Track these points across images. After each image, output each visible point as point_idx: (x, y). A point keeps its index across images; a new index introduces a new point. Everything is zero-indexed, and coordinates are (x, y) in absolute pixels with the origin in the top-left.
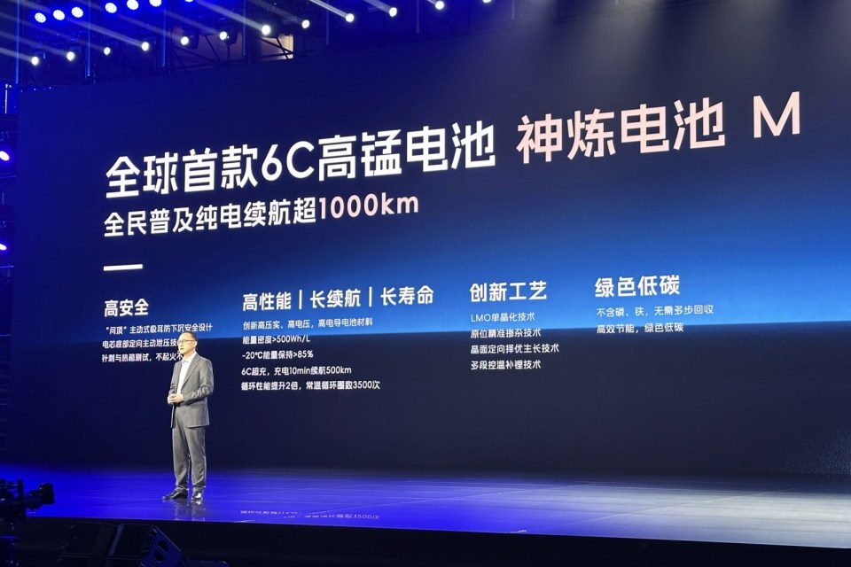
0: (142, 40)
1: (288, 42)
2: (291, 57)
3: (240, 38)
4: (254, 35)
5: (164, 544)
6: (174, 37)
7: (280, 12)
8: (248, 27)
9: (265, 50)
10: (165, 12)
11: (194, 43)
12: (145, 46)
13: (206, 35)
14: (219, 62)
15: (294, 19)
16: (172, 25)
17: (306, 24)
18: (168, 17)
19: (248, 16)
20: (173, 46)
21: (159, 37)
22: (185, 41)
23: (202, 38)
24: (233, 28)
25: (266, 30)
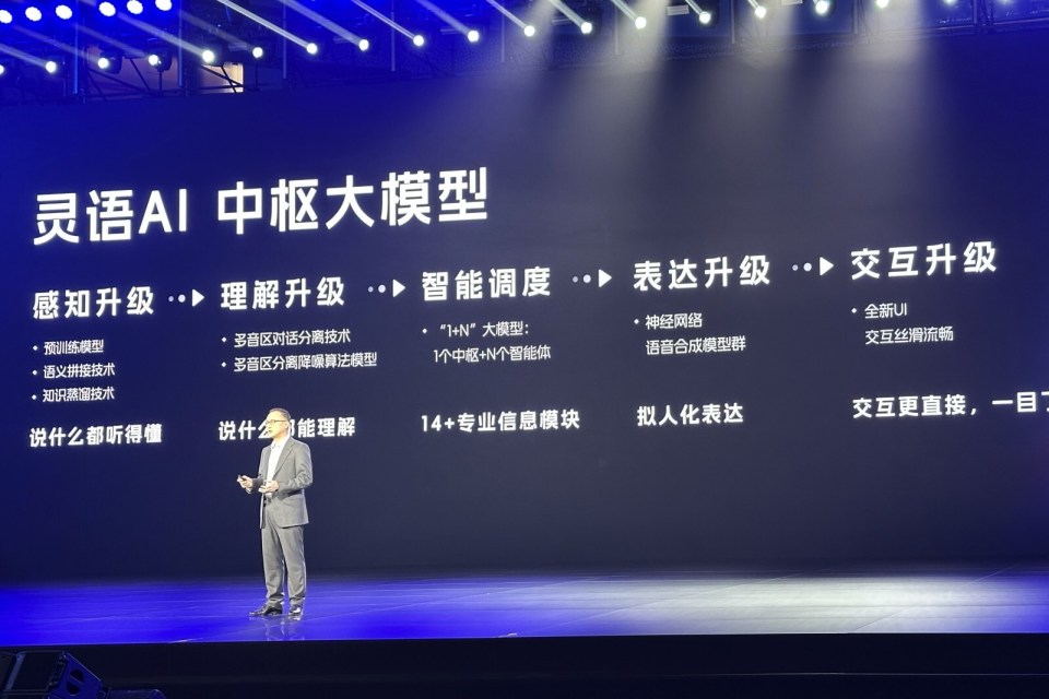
0: (46, 58)
1: (237, 73)
2: (240, 90)
3: (175, 64)
4: (191, 64)
6: (90, 57)
7: (225, 36)
8: (185, 52)
9: (208, 81)
10: (77, 27)
11: (116, 67)
12: (51, 67)
13: (131, 58)
14: (149, 94)
15: (244, 46)
16: (86, 42)
17: (258, 52)
18: (81, 34)
19: (184, 38)
20: (87, 69)
21: (70, 56)
22: (103, 63)
23: (126, 62)
24: (167, 52)
25: (208, 56)
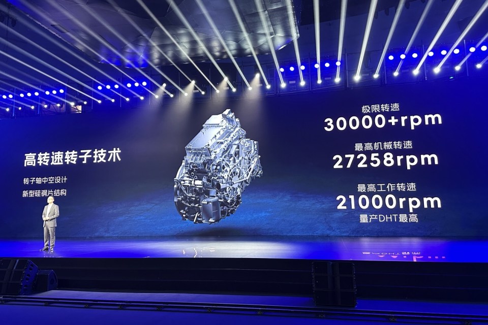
0: (32, 105)
1: (80, 108)
2: (80, 112)
3: (64, 106)
4: (68, 106)
5: (32, 265)
6: (43, 105)
7: (77, 99)
8: (66, 103)
9: (72, 110)
10: (40, 97)
11: (49, 107)
12: (33, 107)
13: (53, 105)
14: (57, 113)
15: (82, 101)
16: (41, 101)
17: (85, 103)
18: (40, 99)
19: (66, 100)
20: (42, 108)
21: (38, 105)
22: (46, 106)
23: (51, 105)
24: (62, 103)
25: (72, 104)
